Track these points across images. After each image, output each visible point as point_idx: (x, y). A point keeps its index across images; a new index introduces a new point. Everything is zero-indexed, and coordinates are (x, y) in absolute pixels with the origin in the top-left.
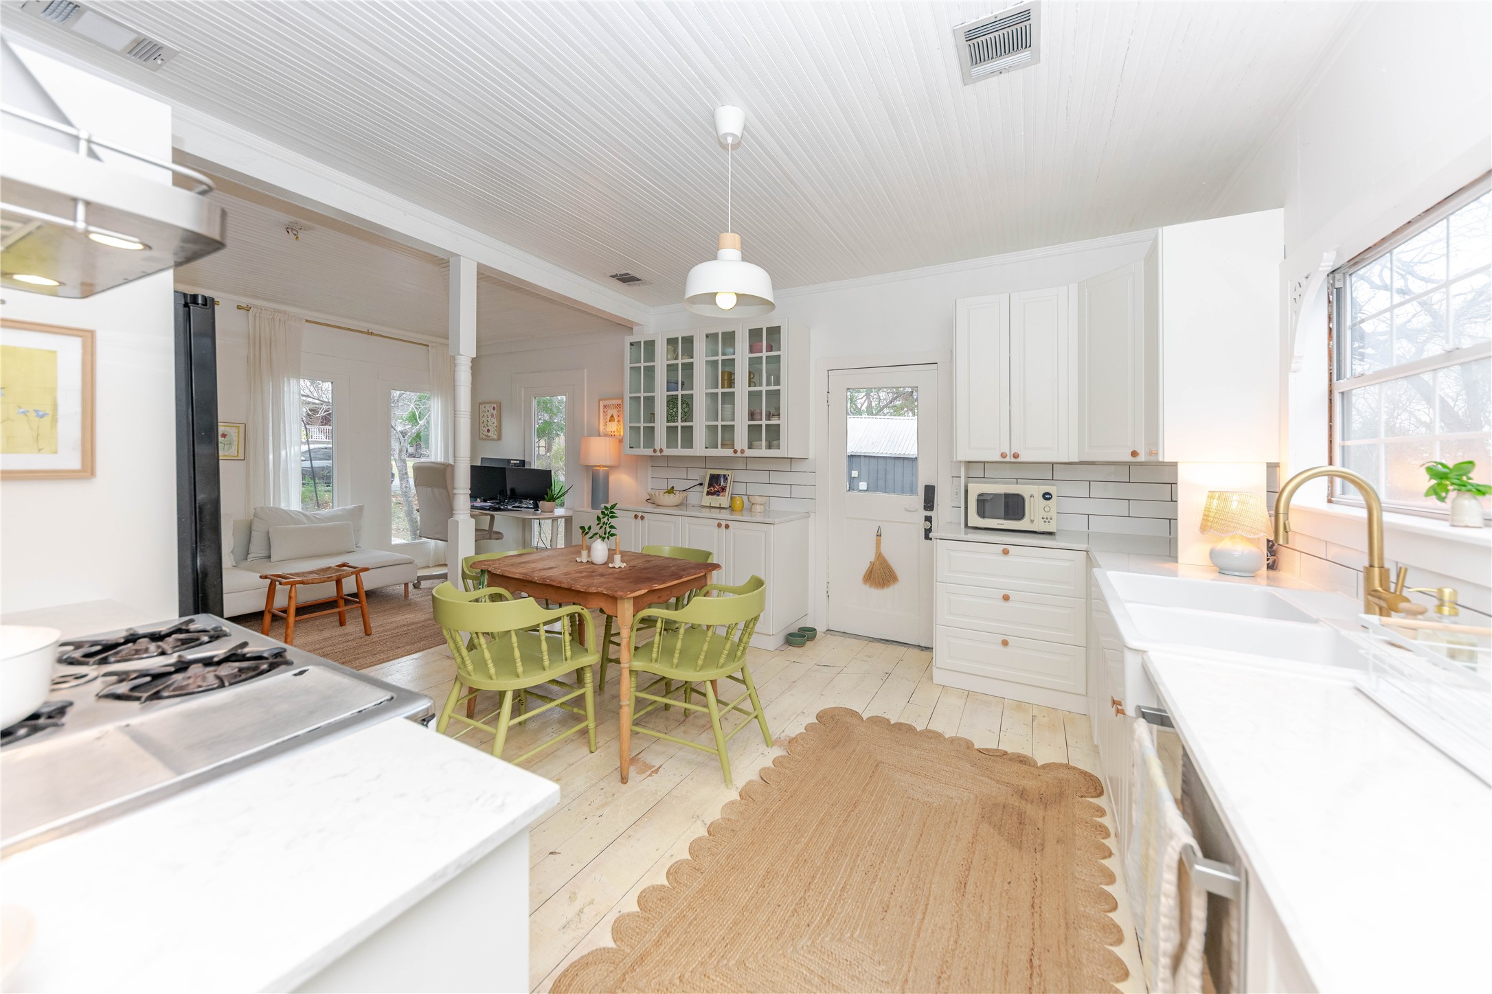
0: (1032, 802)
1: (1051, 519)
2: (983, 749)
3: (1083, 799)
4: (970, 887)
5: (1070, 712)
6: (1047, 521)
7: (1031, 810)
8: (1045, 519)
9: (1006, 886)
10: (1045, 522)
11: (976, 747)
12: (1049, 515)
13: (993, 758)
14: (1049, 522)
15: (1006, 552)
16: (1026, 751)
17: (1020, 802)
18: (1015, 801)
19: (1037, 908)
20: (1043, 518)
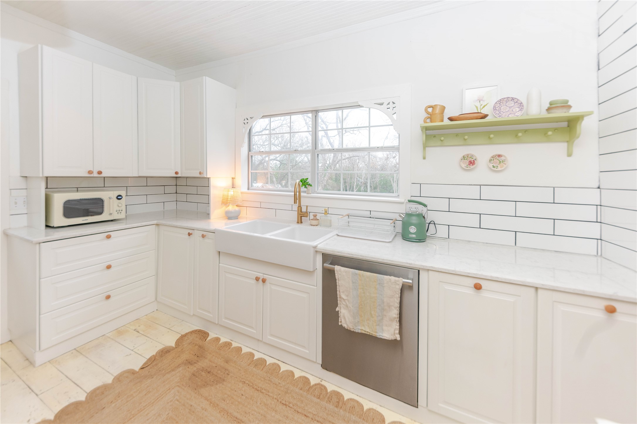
0: (197, 361)
1: (122, 211)
2: (143, 365)
3: (207, 341)
4: (239, 416)
5: (146, 315)
6: (119, 212)
7: (203, 364)
8: (118, 212)
9: (244, 397)
10: (118, 213)
11: (137, 369)
12: (120, 208)
13: (154, 364)
14: (120, 213)
15: (109, 237)
16: (160, 347)
17: (195, 366)
18: (193, 369)
19: (259, 389)
20: (117, 211)
